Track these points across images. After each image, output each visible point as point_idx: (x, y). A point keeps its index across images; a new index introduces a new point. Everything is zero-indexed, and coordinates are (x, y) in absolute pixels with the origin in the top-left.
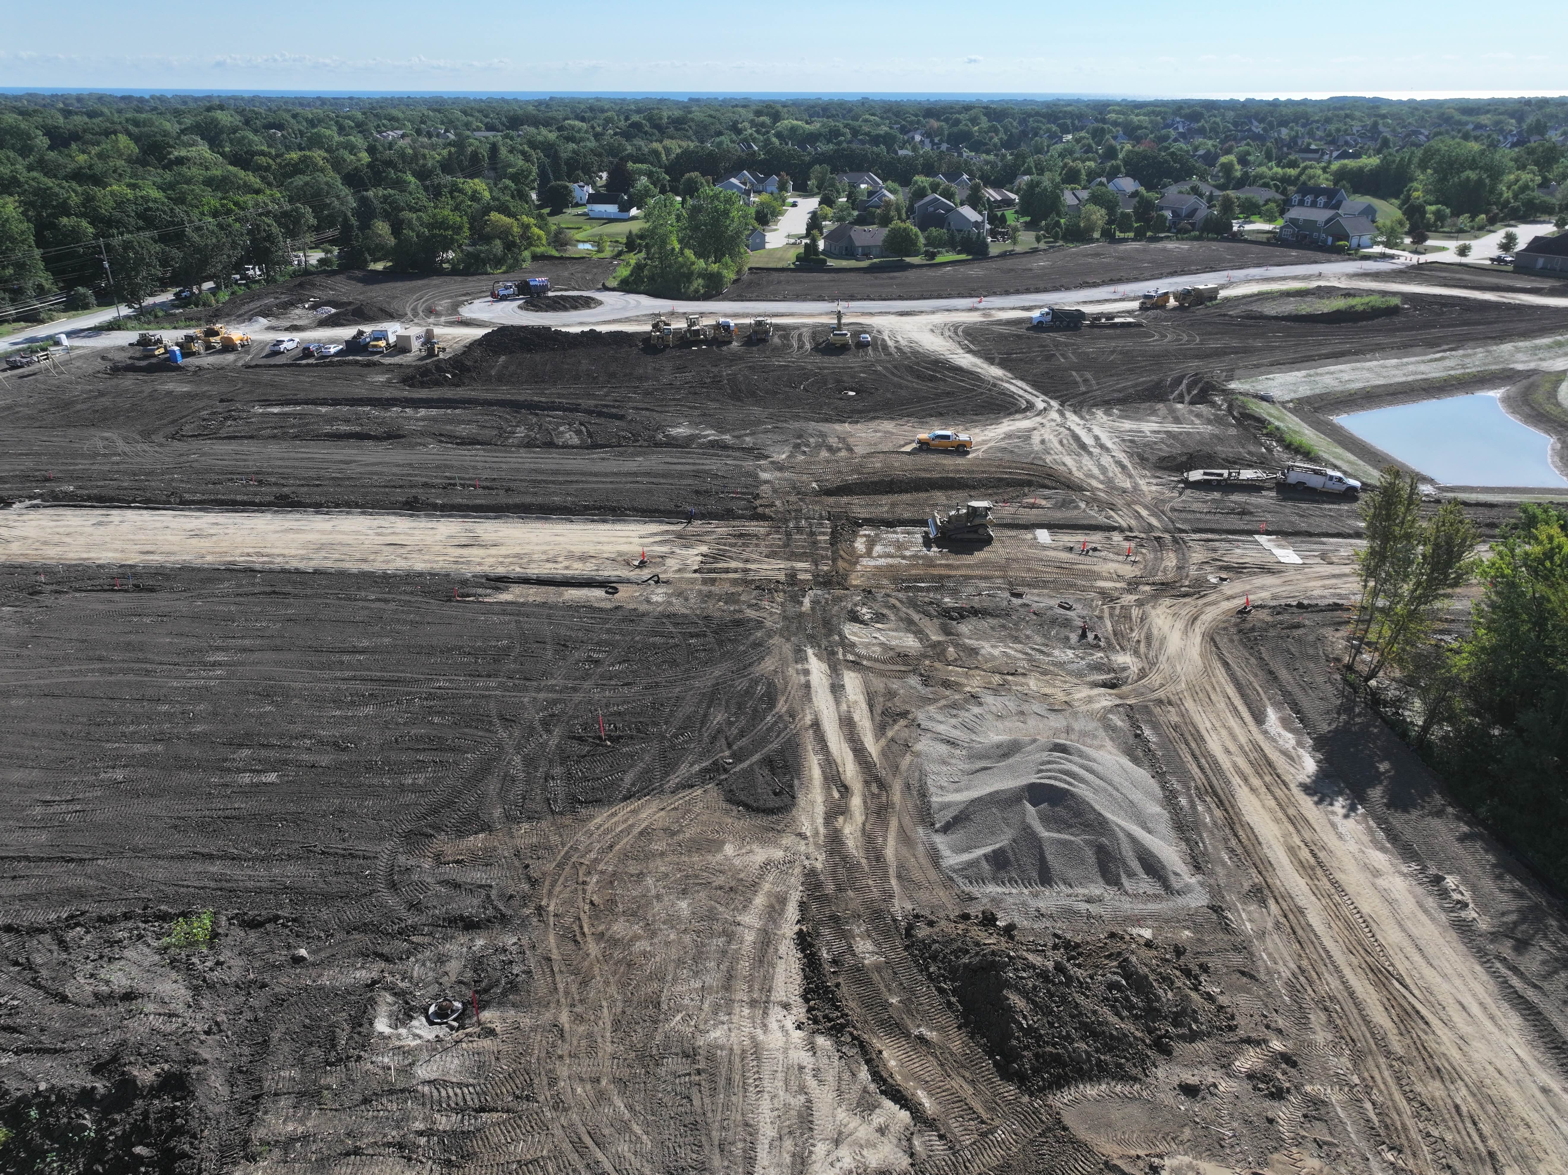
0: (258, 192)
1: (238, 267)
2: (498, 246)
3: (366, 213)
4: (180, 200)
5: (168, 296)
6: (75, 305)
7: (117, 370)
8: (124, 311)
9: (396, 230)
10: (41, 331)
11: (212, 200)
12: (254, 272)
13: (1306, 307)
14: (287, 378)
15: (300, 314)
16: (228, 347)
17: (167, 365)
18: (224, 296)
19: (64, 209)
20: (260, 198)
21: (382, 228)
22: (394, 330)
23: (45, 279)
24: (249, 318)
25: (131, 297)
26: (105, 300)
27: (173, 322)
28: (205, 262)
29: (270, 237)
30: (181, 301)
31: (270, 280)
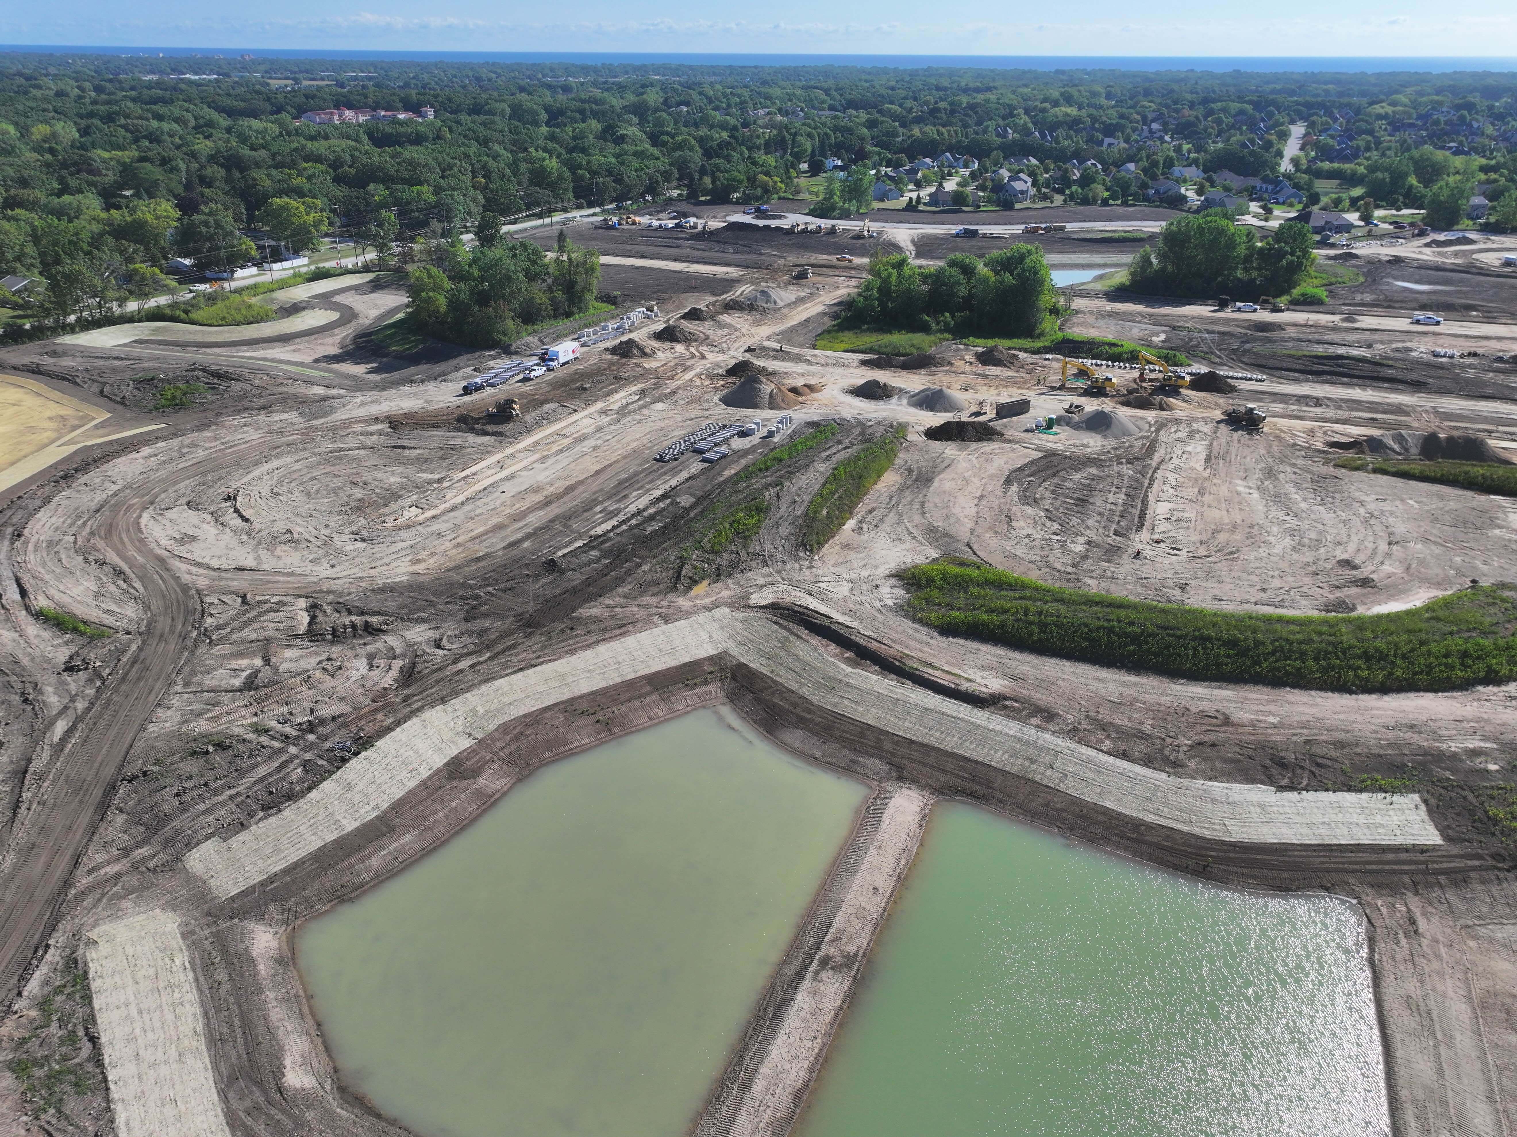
0: (657, 159)
1: (642, 195)
2: (759, 191)
3: (703, 171)
4: (622, 163)
5: (614, 205)
6: (579, 207)
7: (596, 228)
8: (598, 210)
9: (713, 182)
10: (569, 215)
11: (636, 164)
12: (649, 198)
13: (1082, 236)
14: (652, 234)
15: (662, 215)
16: (634, 223)
17: (613, 227)
18: (635, 207)
19: (580, 167)
20: (659, 163)
21: (707, 180)
22: (693, 220)
23: (571, 195)
24: (643, 215)
25: (600, 205)
26: (590, 205)
27: (615, 215)
28: (629, 191)
29: (657, 182)
30: (618, 208)
31: (654, 201)
